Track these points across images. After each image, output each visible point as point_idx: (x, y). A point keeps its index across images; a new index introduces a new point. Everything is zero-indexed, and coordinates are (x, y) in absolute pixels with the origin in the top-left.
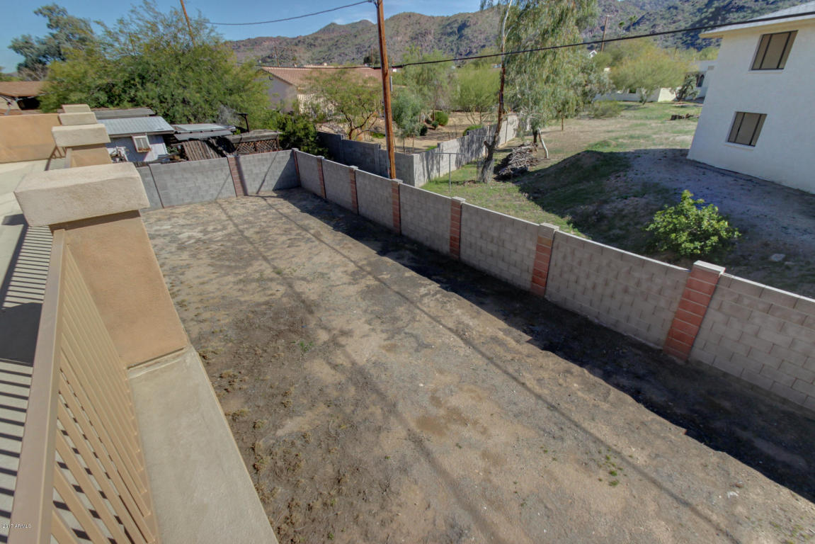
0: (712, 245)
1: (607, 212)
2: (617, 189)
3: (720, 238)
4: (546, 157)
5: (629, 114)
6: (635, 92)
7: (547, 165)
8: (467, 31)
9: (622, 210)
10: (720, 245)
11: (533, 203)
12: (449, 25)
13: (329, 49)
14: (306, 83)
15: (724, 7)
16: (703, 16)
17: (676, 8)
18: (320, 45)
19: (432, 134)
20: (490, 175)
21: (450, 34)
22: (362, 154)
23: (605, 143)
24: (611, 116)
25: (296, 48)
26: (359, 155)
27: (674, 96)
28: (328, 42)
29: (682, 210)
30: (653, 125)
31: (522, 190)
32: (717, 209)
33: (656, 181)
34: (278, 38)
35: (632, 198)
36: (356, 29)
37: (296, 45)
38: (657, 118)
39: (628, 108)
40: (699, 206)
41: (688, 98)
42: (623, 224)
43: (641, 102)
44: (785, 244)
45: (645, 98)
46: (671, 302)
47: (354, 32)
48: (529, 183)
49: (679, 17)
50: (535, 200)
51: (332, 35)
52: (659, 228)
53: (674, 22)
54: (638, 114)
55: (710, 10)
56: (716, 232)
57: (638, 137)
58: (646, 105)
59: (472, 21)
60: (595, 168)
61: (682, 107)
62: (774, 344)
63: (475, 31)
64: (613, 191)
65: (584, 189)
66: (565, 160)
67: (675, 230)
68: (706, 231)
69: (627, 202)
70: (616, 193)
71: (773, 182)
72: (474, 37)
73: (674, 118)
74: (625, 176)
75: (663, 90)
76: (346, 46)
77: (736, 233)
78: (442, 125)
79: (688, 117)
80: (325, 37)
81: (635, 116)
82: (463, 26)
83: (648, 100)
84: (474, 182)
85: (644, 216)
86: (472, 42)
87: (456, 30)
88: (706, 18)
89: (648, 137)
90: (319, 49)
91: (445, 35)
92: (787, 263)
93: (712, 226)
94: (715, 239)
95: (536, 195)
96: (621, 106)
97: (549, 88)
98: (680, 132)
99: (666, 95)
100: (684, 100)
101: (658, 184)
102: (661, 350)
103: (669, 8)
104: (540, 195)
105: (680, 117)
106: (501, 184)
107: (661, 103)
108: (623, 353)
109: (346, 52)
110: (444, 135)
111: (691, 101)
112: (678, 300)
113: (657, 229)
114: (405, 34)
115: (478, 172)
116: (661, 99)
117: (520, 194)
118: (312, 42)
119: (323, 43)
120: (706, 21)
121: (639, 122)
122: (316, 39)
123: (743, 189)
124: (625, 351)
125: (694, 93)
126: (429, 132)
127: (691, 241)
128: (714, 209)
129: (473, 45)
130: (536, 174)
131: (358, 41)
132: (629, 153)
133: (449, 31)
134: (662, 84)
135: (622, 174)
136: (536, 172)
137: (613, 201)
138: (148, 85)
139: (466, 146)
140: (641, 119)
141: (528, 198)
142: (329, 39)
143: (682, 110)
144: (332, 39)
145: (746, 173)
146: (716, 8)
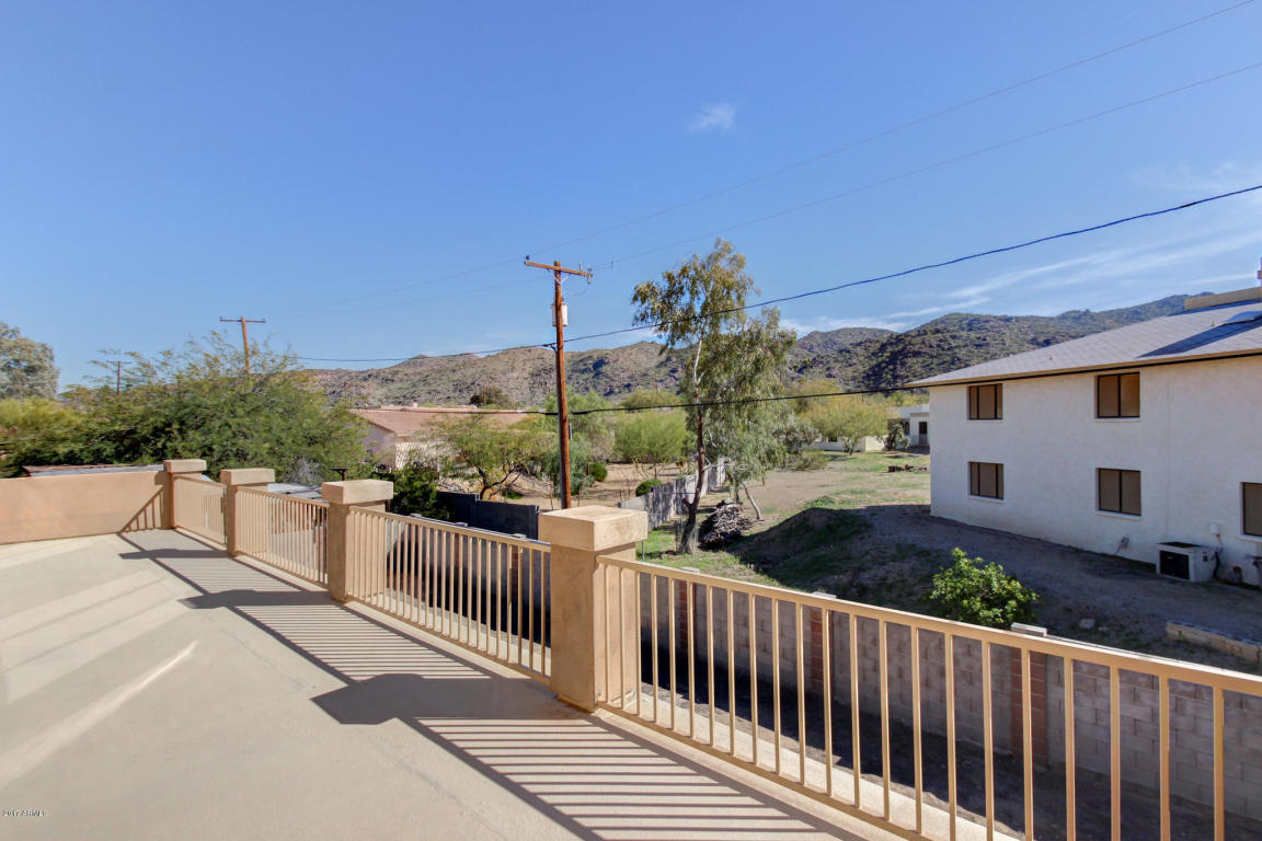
0: (1013, 612)
1: (868, 582)
2: (867, 553)
3: (1018, 601)
4: (758, 518)
5: (838, 465)
6: (836, 441)
7: (765, 528)
8: (604, 369)
9: (885, 579)
10: (1022, 611)
11: (765, 576)
12: (581, 361)
13: (414, 385)
14: (427, 429)
15: (900, 352)
16: (880, 359)
17: (849, 352)
18: (401, 380)
19: (591, 492)
20: (693, 543)
21: (583, 372)
22: (508, 520)
23: (826, 499)
24: (817, 468)
25: (364, 383)
26: (503, 520)
27: (882, 445)
28: (412, 377)
29: (961, 572)
30: (871, 478)
31: (744, 560)
32: (1001, 568)
33: (910, 541)
34: (338, 371)
35: (891, 563)
36: (455, 363)
37: (365, 379)
38: (871, 470)
39: (834, 458)
40: (980, 567)
41: (899, 446)
42: (894, 595)
43: (846, 451)
44: (1088, 607)
45: (851, 447)
46: (1002, 682)
47: (452, 365)
48: (750, 550)
49: (855, 361)
50: (765, 572)
51: (419, 369)
52: (944, 595)
53: (850, 365)
54: (849, 464)
55: (886, 354)
56: (1011, 596)
57: (861, 492)
58: (854, 455)
59: (611, 358)
60: (829, 528)
61: (896, 457)
62: (1135, 720)
63: (616, 369)
64: (863, 556)
65: (824, 556)
66: (787, 520)
67: (964, 596)
68: (999, 596)
69: (887, 567)
70: (868, 557)
71: (1039, 540)
72: (616, 375)
73: (892, 469)
74: (870, 537)
75: (868, 439)
76: (439, 382)
77: (1034, 595)
78: (599, 481)
79: (908, 468)
80: (410, 371)
81: (846, 469)
82: (599, 363)
83: (855, 449)
84: (674, 553)
85: (915, 585)
86: (612, 380)
87: (591, 366)
88: (883, 362)
89: (873, 491)
90: (399, 385)
91: (576, 371)
92: (1100, 629)
93: (1004, 589)
94: (1013, 603)
95: (765, 566)
96: (825, 456)
97: (751, 436)
98: (906, 486)
99: (874, 444)
100: (895, 449)
101: (913, 545)
102: (1011, 756)
103: (841, 351)
104: (770, 566)
105: (899, 469)
106: (711, 555)
107: (870, 453)
108: (967, 765)
109: (439, 389)
110: (606, 493)
111: (903, 450)
112: (1009, 678)
113: (942, 596)
114: (523, 370)
115: (677, 540)
116: (868, 448)
117: (743, 566)
118: (390, 376)
119: (406, 378)
120: (884, 365)
121: (854, 474)
122: (396, 373)
123: (1011, 548)
124: (969, 762)
125: (905, 442)
126: (584, 490)
127: (989, 608)
128: (998, 568)
129: (614, 384)
130: (756, 539)
131: (457, 376)
132: (861, 510)
133: (582, 367)
134: (865, 432)
135: (866, 534)
136: (753, 536)
137: (870, 569)
138: (191, 433)
139: (651, 506)
140: (854, 471)
141: (757, 571)
142: (415, 374)
143: (897, 460)
144: (420, 373)
145: (1004, 530)
146: (892, 353)
